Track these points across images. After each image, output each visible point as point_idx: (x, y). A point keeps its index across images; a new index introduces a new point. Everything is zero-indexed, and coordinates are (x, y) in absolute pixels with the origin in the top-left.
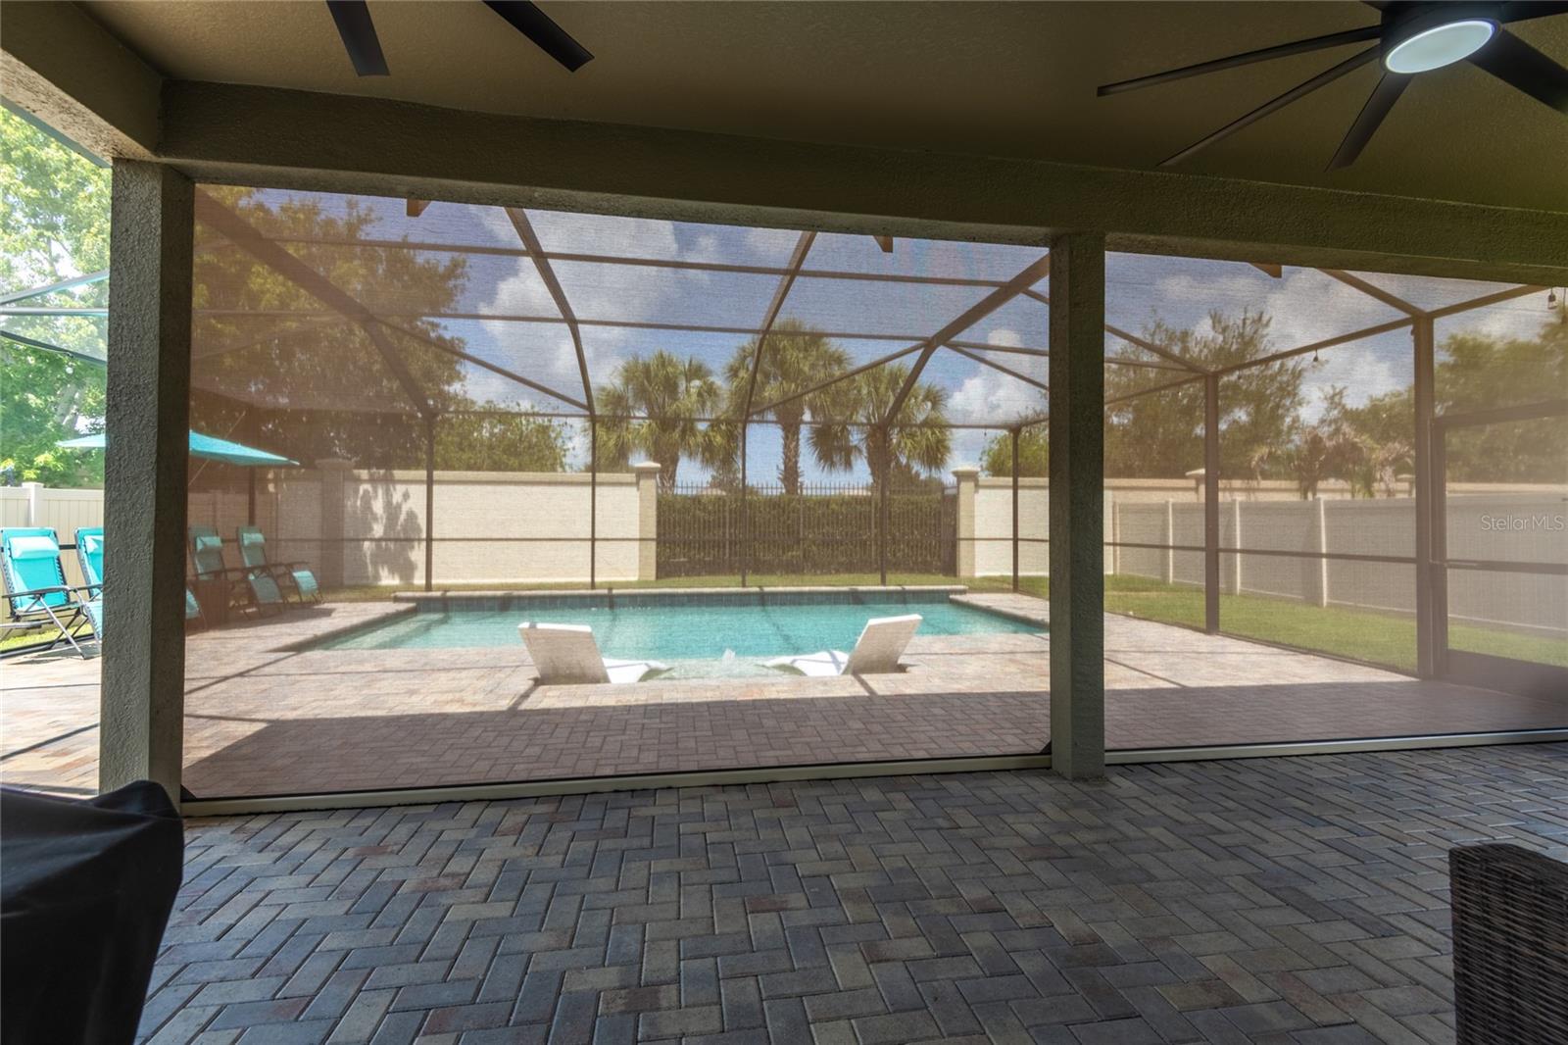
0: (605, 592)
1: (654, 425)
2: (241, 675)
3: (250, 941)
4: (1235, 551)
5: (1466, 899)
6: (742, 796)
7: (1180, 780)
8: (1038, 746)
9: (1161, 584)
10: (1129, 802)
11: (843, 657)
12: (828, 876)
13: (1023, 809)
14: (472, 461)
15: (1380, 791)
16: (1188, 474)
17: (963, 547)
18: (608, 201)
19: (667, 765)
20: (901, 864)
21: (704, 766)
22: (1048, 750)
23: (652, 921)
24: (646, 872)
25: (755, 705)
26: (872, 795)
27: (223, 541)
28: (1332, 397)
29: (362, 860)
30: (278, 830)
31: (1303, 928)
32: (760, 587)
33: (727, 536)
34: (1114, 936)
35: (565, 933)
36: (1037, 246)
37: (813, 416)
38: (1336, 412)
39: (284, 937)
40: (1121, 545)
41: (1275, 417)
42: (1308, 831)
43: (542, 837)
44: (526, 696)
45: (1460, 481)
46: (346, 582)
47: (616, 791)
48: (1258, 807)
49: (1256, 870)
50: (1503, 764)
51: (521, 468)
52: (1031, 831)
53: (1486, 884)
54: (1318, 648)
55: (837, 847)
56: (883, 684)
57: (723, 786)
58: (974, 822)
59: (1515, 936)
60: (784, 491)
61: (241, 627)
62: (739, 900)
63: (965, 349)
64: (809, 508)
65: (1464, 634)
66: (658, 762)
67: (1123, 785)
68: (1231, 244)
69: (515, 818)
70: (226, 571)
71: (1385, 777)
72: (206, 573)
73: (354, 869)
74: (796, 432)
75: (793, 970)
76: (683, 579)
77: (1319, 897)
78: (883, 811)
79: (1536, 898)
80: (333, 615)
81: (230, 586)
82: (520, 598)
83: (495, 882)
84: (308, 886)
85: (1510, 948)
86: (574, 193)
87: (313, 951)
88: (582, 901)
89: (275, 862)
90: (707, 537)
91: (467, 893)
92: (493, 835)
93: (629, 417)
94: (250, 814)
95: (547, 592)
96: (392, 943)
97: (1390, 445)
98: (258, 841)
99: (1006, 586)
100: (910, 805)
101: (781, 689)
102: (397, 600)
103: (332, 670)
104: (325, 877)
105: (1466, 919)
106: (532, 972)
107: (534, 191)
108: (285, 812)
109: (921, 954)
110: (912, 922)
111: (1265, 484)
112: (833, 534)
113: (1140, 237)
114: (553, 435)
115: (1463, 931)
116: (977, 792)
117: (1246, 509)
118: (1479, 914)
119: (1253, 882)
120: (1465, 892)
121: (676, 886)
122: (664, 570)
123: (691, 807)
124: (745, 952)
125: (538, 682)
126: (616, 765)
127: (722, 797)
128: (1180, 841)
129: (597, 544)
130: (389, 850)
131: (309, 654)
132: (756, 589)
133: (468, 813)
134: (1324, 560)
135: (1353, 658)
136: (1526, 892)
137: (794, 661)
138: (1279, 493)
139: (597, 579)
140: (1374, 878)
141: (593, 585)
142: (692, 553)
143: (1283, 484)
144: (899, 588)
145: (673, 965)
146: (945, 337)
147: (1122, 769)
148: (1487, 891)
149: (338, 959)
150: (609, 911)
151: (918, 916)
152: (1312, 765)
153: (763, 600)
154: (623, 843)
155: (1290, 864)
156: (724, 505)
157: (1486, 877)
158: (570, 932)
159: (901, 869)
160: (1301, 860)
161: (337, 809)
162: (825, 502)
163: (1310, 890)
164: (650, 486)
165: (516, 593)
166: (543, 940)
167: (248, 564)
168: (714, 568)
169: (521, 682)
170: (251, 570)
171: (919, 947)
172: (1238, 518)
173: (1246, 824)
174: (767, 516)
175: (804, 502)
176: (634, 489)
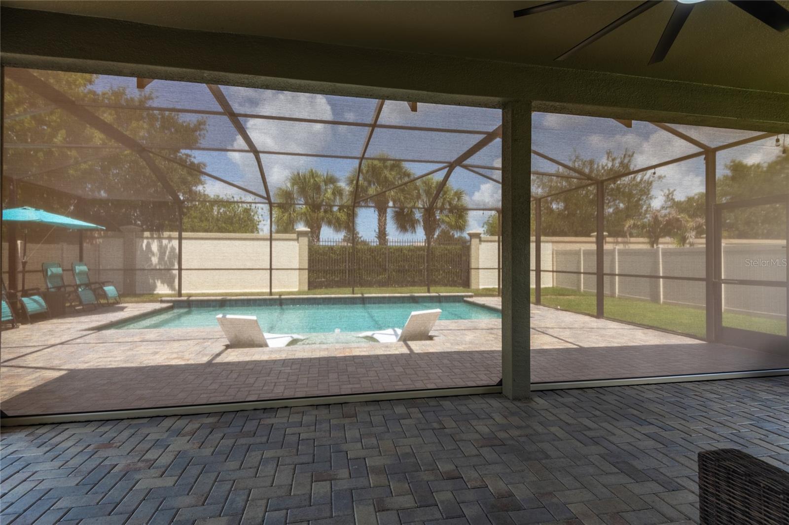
0: (278, 297)
1: (308, 208)
2: (62, 343)
3: (12, 504)
4: (615, 275)
5: (707, 482)
6: (326, 411)
7: (571, 399)
8: (496, 380)
9: (577, 292)
10: (542, 412)
11: (399, 331)
12: (365, 459)
13: (483, 417)
14: (208, 227)
15: (680, 405)
16: (592, 234)
17: (473, 272)
18: (247, 79)
19: (287, 394)
20: (408, 450)
21: (310, 394)
22: (500, 383)
23: (255, 488)
24: (260, 457)
25: (345, 359)
26: (400, 410)
27: (63, 270)
28: (668, 196)
29: (97, 452)
30: (53, 434)
31: (628, 486)
32: (362, 294)
33: (347, 267)
34: (521, 493)
35: (203, 495)
36: (495, 108)
37: (394, 204)
38: (669, 203)
39: (34, 501)
40: (556, 272)
41: (637, 206)
42: (638, 428)
43: (205, 437)
44: (218, 355)
45: (734, 238)
46: (138, 292)
47: (255, 409)
48: (612, 414)
49: (607, 452)
50: (748, 389)
51: (234, 231)
52: (484, 430)
53: (718, 474)
54: (655, 325)
55: (374, 441)
56: (418, 347)
57: (317, 405)
58: (454, 425)
59: (734, 507)
60: (378, 243)
61: (71, 317)
62: (310, 474)
63: (470, 168)
64: (391, 252)
65: (731, 318)
66: (283, 393)
67: (540, 402)
68: (602, 108)
69: (195, 425)
70: (64, 286)
71: (684, 396)
72: (53, 288)
73: (90, 457)
74: (385, 212)
75: (331, 517)
76: (323, 290)
77: (640, 467)
78: (404, 419)
79: (746, 485)
80: (125, 310)
81: (67, 295)
82: (230, 300)
83: (170, 464)
84: (59, 468)
85: (731, 513)
86: (227, 74)
87: (49, 509)
88: (218, 476)
89: (45, 454)
90: (336, 268)
91: (152, 471)
92: (177, 436)
93: (295, 204)
94: (40, 424)
95: (246, 297)
96: (98, 503)
97: (697, 219)
98: (39, 441)
99: (495, 293)
100: (420, 415)
101: (362, 349)
102: (162, 302)
103: (114, 341)
104: (71, 463)
105: (707, 495)
106: (176, 521)
107: (204, 73)
108: (61, 423)
109: (408, 505)
110: (407, 485)
111: (633, 240)
112: (404, 267)
113: (552, 103)
114: (252, 214)
115: (705, 501)
116: (459, 408)
117: (621, 253)
118: (714, 492)
119: (604, 459)
120: (706, 478)
121: (275, 466)
122: (312, 285)
123: (295, 418)
124: (306, 506)
125: (228, 347)
126: (260, 394)
127: (315, 412)
128: (567, 434)
129: (273, 271)
130: (115, 445)
131: (105, 332)
132: (360, 295)
133: (167, 423)
134: (661, 280)
135: (673, 331)
136: (740, 481)
137: (373, 334)
138: (639, 244)
139: (273, 290)
140: (672, 455)
141: (271, 293)
142: (328, 276)
143: (641, 240)
144: (437, 294)
145: (261, 515)
146: (459, 162)
147: (541, 393)
148: (718, 479)
149: (62, 514)
150: (232, 482)
151: (411, 482)
152: (645, 390)
153: (364, 301)
154: (251, 440)
155: (626, 447)
156: (346, 250)
157: (718, 470)
158: (205, 495)
159: (407, 453)
160: (632, 445)
161: (92, 421)
162: (400, 250)
163: (636, 463)
164: (305, 241)
165: (229, 298)
166: (188, 500)
167: (78, 282)
168: (341, 284)
169: (218, 347)
170: (79, 286)
171: (407, 501)
172: (617, 258)
173: (605, 425)
174: (369, 257)
175: (389, 249)
176: (296, 242)
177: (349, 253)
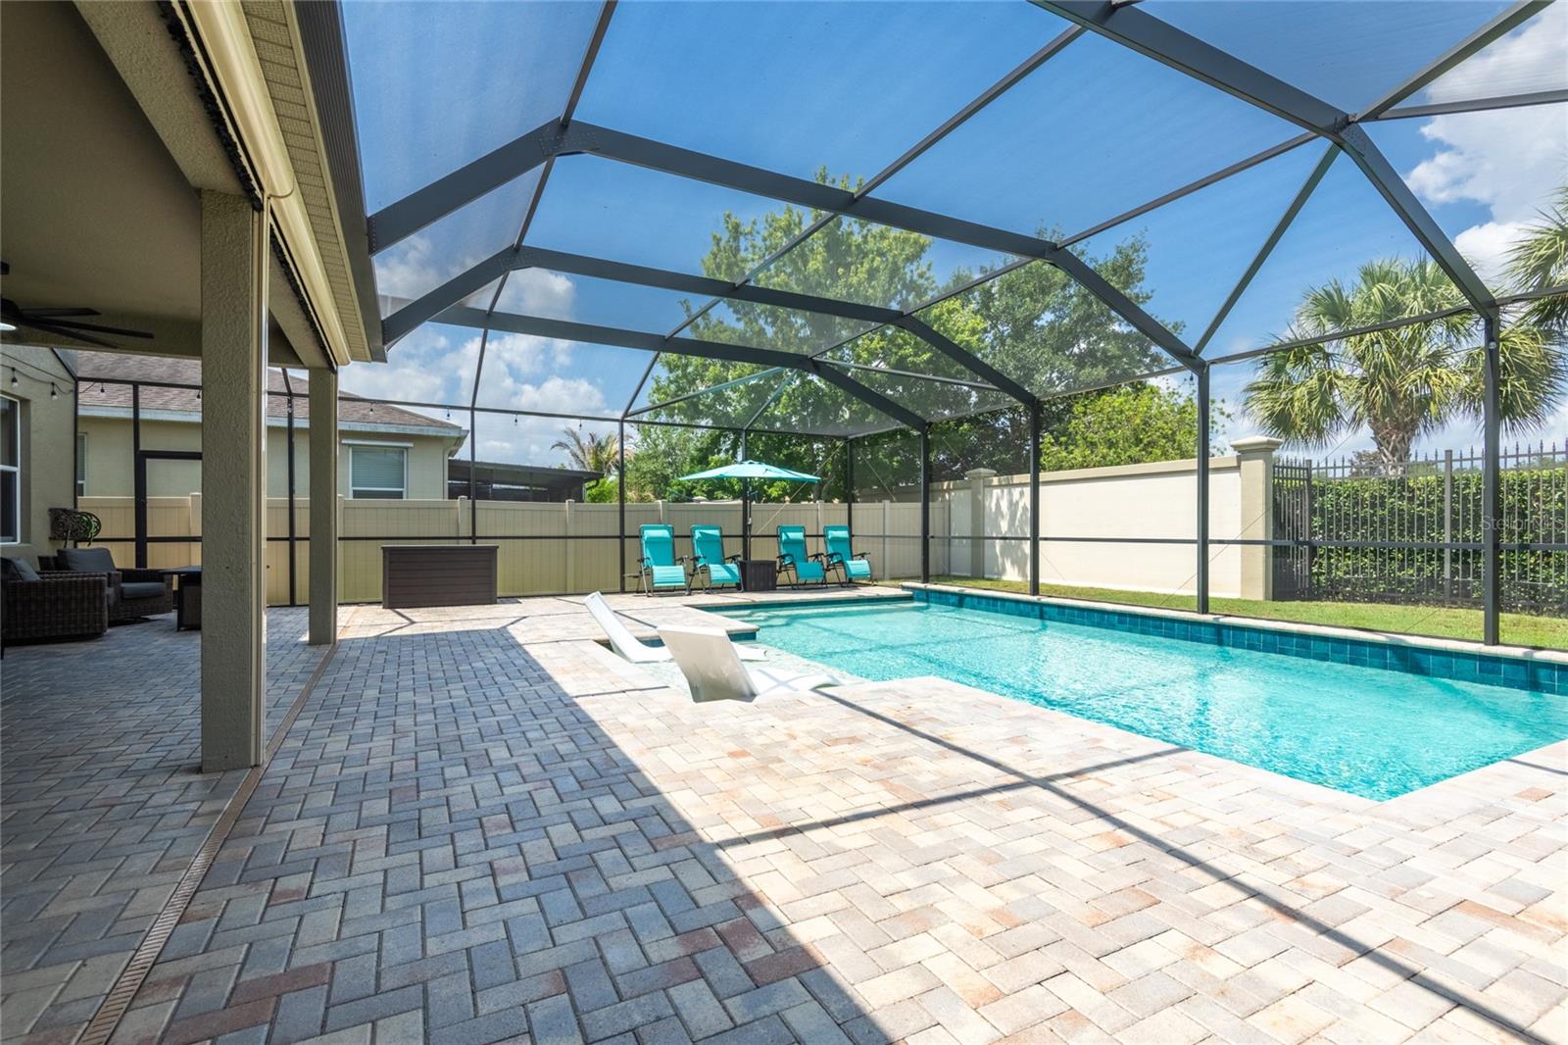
46: (986, 576)
176: (1236, 475)
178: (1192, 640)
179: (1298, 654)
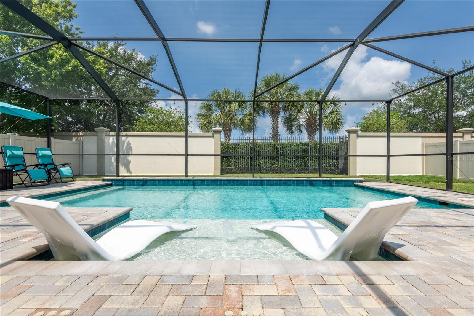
0: (192, 178)
17: (351, 159)
46: (106, 174)
60: (272, 141)
64: (283, 147)
74: (277, 119)
82: (154, 180)
95: (166, 178)
99: (383, 179)
102: (104, 180)
122: (224, 170)
129: (189, 157)
132: (259, 178)
141: (187, 175)
142: (236, 165)
144: (327, 179)
153: (262, 183)
162: (289, 145)
164: (218, 138)
165: (150, 178)
174: (265, 151)
175: (281, 145)
176: (212, 138)
177: (251, 148)
178: (253, 186)
179: (284, 186)
